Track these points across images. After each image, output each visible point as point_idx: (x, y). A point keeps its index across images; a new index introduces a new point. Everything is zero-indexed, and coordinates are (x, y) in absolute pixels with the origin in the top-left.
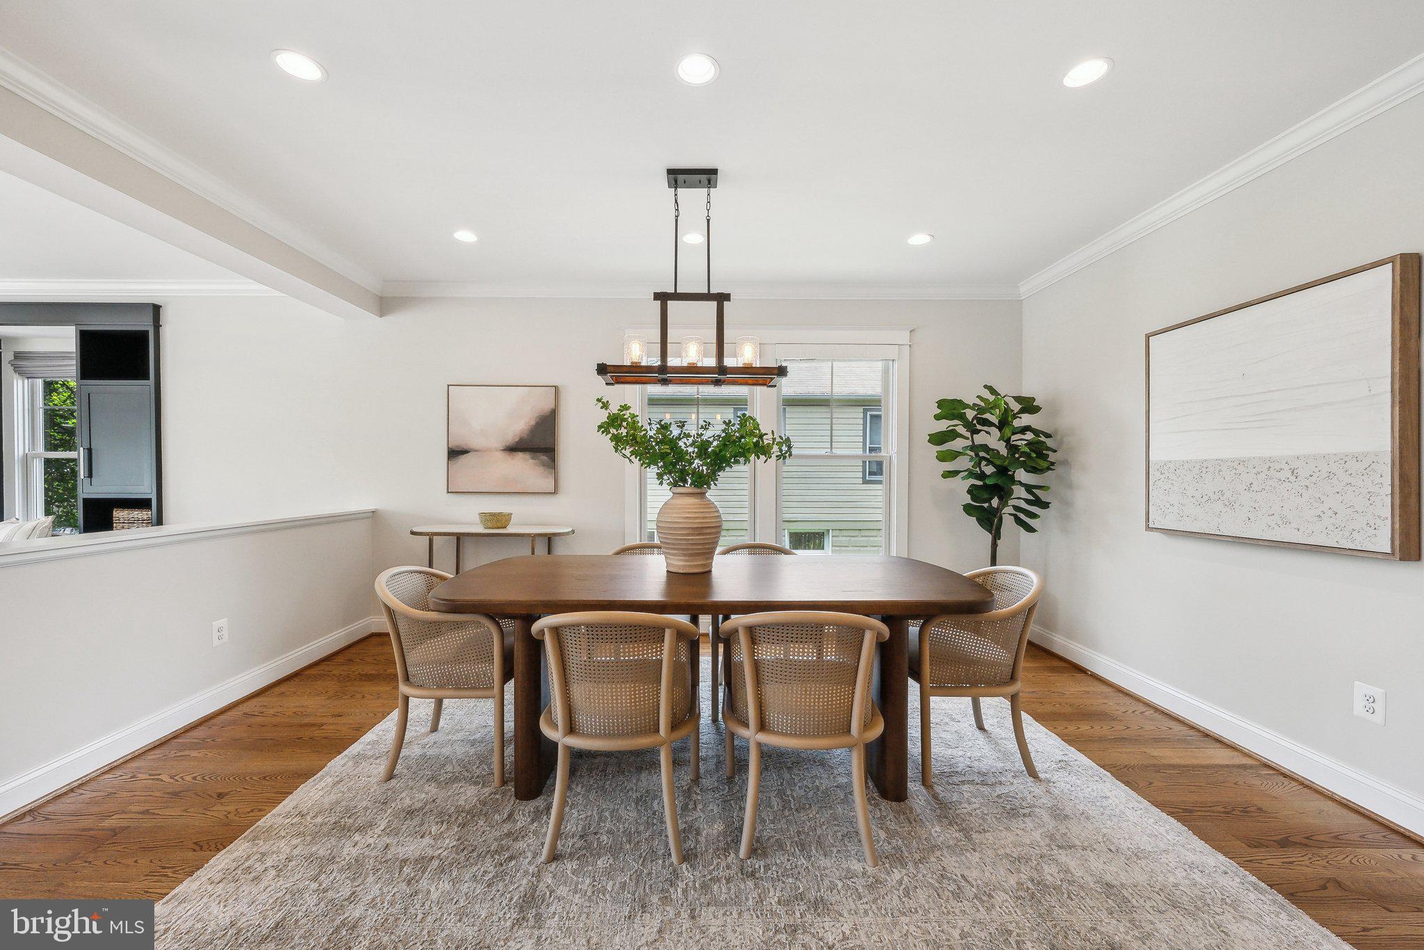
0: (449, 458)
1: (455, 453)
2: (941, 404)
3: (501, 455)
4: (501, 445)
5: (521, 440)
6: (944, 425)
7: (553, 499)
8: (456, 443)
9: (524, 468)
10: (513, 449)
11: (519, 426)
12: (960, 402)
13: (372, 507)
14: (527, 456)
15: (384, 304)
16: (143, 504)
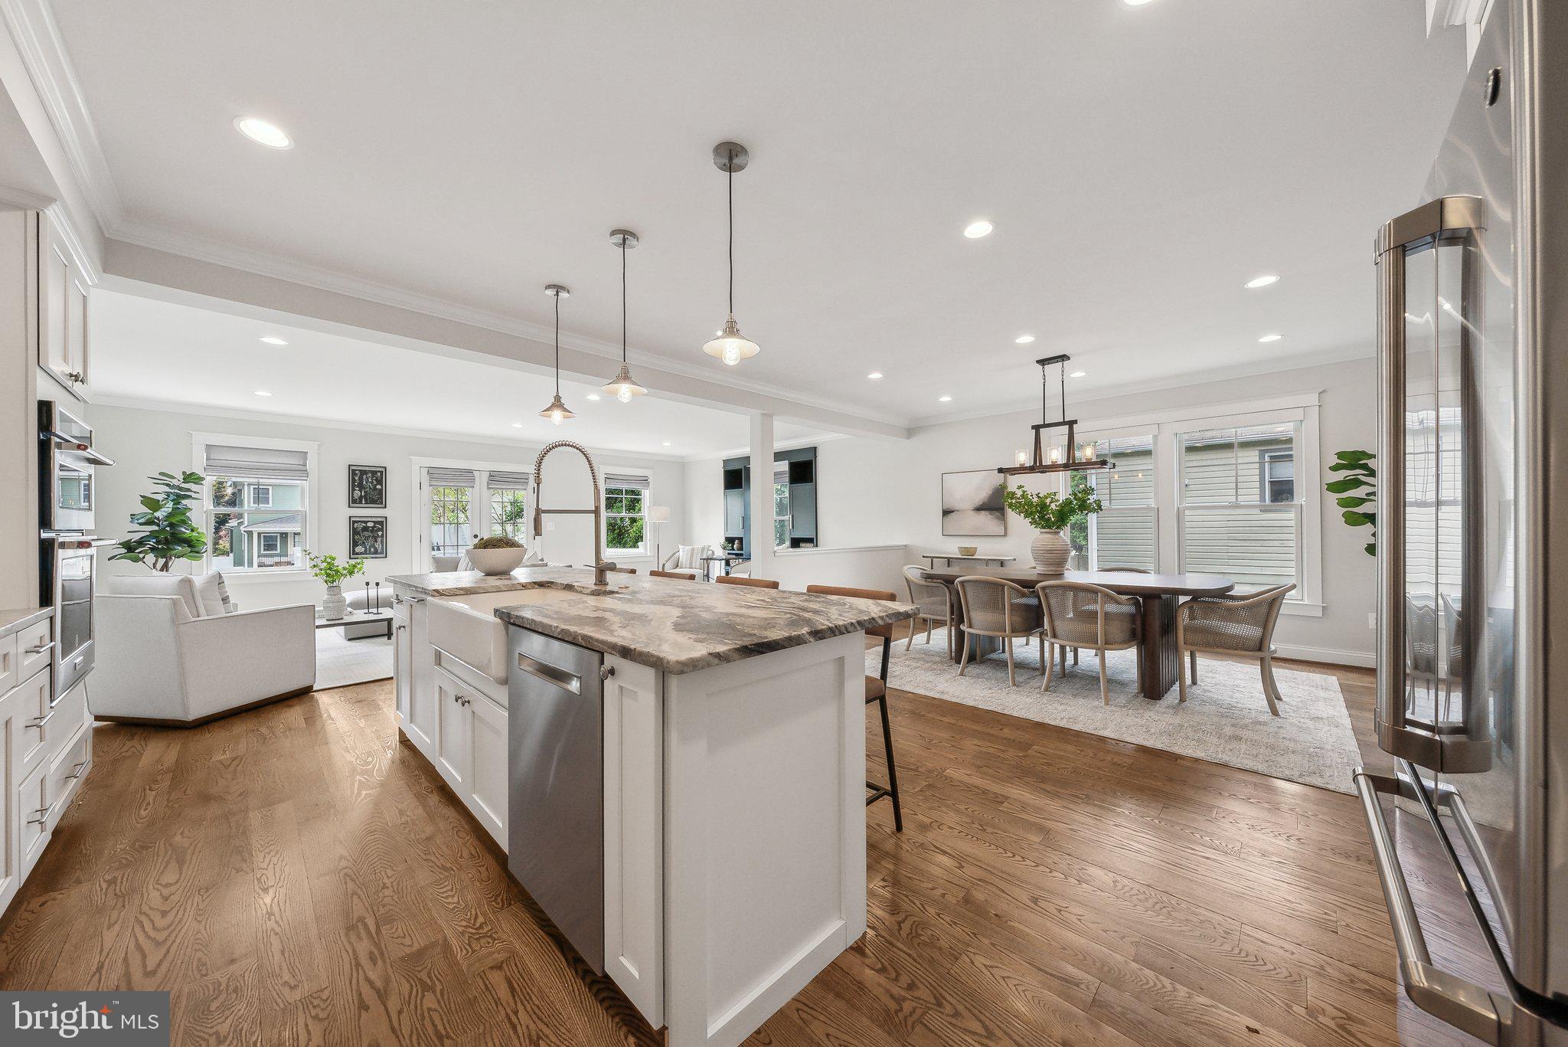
0: (943, 515)
1: (946, 513)
2: (1340, 455)
3: (972, 513)
4: (971, 507)
5: (984, 503)
6: (1341, 475)
7: (1002, 539)
8: (948, 506)
9: (986, 520)
10: (979, 509)
11: (982, 495)
12: (1363, 453)
13: (905, 543)
14: (987, 513)
15: (910, 432)
16: (810, 540)
